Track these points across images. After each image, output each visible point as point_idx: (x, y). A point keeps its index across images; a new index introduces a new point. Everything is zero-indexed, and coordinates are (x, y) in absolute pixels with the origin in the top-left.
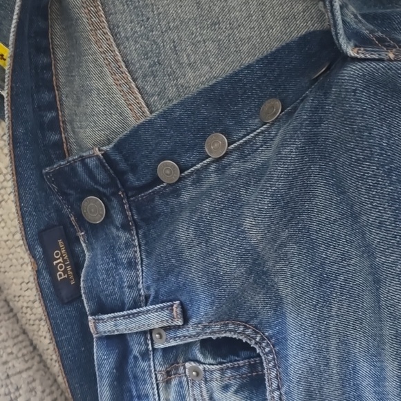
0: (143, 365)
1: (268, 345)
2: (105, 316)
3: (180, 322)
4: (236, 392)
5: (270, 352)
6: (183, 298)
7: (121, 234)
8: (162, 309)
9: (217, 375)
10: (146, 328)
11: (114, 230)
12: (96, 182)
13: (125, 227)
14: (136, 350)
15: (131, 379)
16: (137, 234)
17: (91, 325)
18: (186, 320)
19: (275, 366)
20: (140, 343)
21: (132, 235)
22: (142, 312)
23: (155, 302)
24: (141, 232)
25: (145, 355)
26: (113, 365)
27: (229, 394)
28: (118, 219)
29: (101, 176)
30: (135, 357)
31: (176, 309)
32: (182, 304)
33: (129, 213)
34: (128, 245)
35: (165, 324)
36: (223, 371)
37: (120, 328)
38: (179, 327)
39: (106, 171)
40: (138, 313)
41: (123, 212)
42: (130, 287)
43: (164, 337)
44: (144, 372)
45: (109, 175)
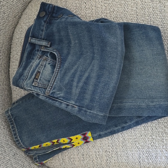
0: (37, 52)
1: (60, 60)
2: (34, 38)
3: (49, 46)
4: (50, 65)
5: (60, 61)
6: (52, 42)
7: (43, 22)
8: (47, 42)
9: (49, 60)
10: (41, 44)
11: (42, 21)
12: (48, 10)
13: (45, 22)
14: (37, 49)
15: (33, 55)
16: (46, 25)
17: (29, 39)
18: (50, 47)
19: (60, 64)
20: (38, 48)
21: (45, 24)
22: (42, 41)
23: (46, 40)
24: (47, 25)
25: (38, 51)
26: (30, 50)
27: (49, 65)
28: (45, 19)
29: (50, 9)
30: (36, 50)
31: (49, 43)
32: (51, 43)
33: (48, 20)
34: (43, 26)
35: (46, 45)
36: (51, 60)
37: (36, 42)
38: (48, 47)
39: (52, 10)
40: (41, 41)
41: (47, 19)
42: (40, 35)
43: (44, 48)
44: (36, 54)
45: (51, 11)
